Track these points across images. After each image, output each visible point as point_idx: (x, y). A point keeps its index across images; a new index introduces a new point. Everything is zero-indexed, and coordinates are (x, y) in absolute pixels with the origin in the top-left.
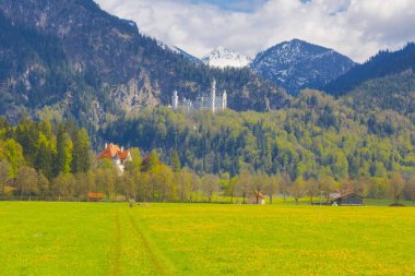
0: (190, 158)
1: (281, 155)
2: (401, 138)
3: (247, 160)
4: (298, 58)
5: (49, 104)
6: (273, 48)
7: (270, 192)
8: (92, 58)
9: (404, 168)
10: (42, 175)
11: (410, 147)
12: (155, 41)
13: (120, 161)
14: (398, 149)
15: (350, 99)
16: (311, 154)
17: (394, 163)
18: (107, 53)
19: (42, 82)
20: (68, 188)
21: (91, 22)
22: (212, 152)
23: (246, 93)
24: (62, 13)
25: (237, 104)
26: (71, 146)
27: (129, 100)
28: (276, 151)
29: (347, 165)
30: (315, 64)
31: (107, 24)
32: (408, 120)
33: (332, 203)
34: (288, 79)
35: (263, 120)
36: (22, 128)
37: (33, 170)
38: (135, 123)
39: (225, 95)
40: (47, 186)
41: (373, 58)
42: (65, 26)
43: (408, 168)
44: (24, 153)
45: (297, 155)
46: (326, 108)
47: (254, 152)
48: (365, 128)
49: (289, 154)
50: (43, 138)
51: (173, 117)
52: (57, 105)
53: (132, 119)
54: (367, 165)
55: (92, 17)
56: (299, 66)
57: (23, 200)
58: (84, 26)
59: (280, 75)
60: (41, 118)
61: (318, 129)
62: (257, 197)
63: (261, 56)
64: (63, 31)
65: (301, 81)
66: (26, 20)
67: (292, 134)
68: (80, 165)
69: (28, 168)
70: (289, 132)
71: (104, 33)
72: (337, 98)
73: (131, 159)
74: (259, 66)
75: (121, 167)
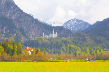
0: (48, 50)
1: (72, 49)
2: (103, 44)
3: (63, 50)
4: (75, 24)
5: (10, 37)
6: (69, 21)
7: (70, 58)
8: (21, 24)
9: (104, 51)
10: (9, 55)
11: (106, 46)
12: (38, 20)
13: (30, 51)
14: (103, 47)
15: (90, 34)
16: (80, 48)
17: (102, 50)
18: (25, 23)
19: (8, 31)
20: (16, 59)
21: (21, 15)
22: (54, 49)
23: (62, 33)
24: (13, 13)
25: (60, 36)
26: (17, 47)
27: (31, 35)
28: (70, 48)
29: (89, 51)
30: (80, 25)
31: (25, 16)
32: (105, 39)
33: (87, 61)
34: (73, 29)
35: (67, 40)
36: (3, 43)
37: (7, 54)
38: (33, 41)
39: (57, 33)
40: (10, 58)
41: (95, 23)
42: (14, 16)
43: (105, 52)
44: (4, 49)
45: (76, 49)
46: (83, 36)
47: (65, 48)
48: (94, 41)
49: (74, 48)
50: (9, 45)
51: (43, 39)
52: (12, 37)
53: (32, 40)
54: (94, 51)
55: (21, 14)
56: (76, 26)
57: (4, 62)
58: (19, 16)
59: (71, 28)
60: (8, 40)
61: (81, 42)
62: (67, 60)
63: (66, 23)
64: (13, 18)
65: (76, 29)
66: (4, 15)
67: (75, 43)
68: (19, 52)
69: (5, 54)
70: (74, 43)
71: (24, 18)
72: (86, 34)
73: (33, 51)
74: (65, 26)
75: (30, 53)
